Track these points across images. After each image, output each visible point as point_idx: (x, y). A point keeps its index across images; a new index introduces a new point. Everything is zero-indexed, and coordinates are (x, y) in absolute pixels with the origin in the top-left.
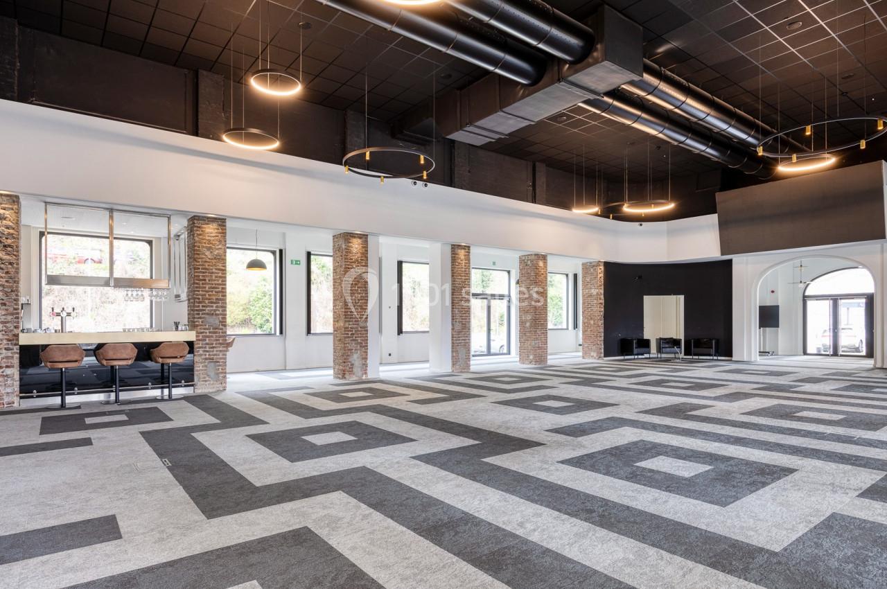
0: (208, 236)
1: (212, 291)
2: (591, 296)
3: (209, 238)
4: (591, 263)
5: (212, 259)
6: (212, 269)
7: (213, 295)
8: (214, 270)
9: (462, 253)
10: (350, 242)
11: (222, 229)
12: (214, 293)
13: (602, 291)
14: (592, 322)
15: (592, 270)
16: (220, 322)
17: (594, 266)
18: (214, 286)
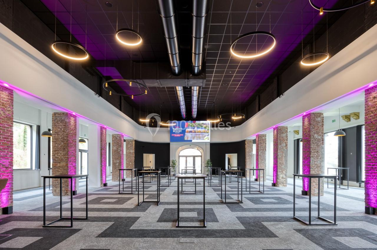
0: (3, 100)
1: (5, 141)
2: (130, 153)
3: (3, 101)
4: (130, 140)
5: (5, 118)
6: (5, 125)
7: (5, 143)
8: (6, 126)
9: (104, 130)
10: (70, 119)
11: (11, 97)
12: (6, 142)
13: (134, 151)
14: (131, 163)
15: (131, 143)
16: (9, 162)
17: (131, 141)
18: (6, 137)
